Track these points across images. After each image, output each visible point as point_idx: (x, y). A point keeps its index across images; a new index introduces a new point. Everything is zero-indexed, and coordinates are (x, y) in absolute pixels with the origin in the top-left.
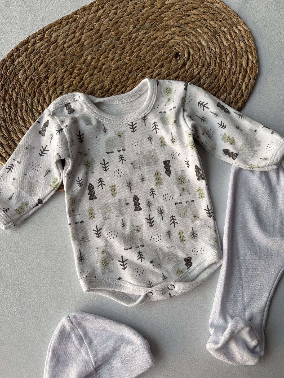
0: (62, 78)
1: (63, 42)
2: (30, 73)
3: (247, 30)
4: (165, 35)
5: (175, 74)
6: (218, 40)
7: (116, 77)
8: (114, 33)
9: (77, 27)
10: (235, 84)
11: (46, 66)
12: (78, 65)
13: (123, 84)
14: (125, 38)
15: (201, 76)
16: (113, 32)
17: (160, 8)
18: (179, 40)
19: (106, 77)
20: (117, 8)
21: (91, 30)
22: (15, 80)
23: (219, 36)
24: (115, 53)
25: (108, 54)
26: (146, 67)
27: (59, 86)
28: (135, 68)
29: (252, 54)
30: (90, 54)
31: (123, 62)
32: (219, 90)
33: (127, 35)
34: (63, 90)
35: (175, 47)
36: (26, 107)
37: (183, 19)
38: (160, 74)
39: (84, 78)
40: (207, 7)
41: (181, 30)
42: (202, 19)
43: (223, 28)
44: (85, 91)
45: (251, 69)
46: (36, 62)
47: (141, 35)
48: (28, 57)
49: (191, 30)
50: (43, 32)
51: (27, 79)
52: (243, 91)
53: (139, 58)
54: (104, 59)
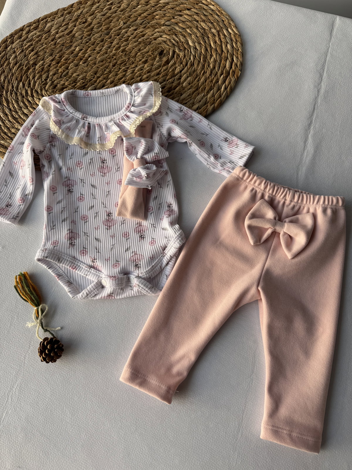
0: (49, 66)
1: (56, 32)
2: (20, 59)
3: (236, 34)
4: (154, 32)
5: (156, 71)
6: (205, 41)
7: (100, 69)
8: (105, 28)
9: (71, 19)
10: (214, 85)
11: (36, 53)
12: (66, 55)
13: (105, 76)
14: (114, 33)
15: (182, 74)
16: (104, 26)
17: (154, 7)
18: (167, 38)
19: (90, 68)
20: (112, 4)
21: (84, 23)
22: (5, 64)
23: (207, 38)
24: (103, 46)
25: (96, 47)
26: (130, 62)
27: (44, 73)
28: (119, 62)
29: (237, 58)
30: (79, 45)
31: (109, 55)
32: (197, 89)
33: (116, 31)
34: (48, 77)
35: (161, 45)
36: (12, 90)
37: (174, 18)
38: (142, 70)
39: (69, 68)
40: (202, 8)
41: (169, 29)
42: (193, 19)
43: (213, 30)
44: (68, 80)
45: (234, 72)
46: (27, 49)
47: (131, 31)
48: (20, 44)
49: (180, 30)
50: (38, 22)
51: (16, 64)
52: (222, 92)
53: (124, 53)
54: (91, 52)
